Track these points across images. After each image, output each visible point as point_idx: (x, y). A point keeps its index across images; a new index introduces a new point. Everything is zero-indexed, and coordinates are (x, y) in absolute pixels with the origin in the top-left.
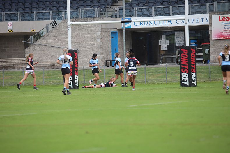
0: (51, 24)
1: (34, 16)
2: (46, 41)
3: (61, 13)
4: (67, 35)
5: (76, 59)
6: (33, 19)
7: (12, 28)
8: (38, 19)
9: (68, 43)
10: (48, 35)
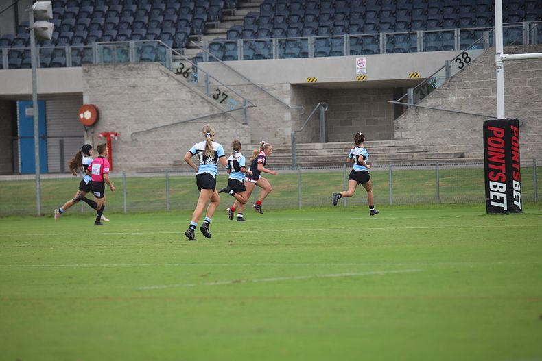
0: (457, 59)
1: (416, 42)
2: (443, 99)
3: (481, 32)
4: (494, 84)
5: (516, 142)
6: (414, 49)
7: (365, 71)
8: (427, 49)
9: (496, 105)
10: (448, 86)
